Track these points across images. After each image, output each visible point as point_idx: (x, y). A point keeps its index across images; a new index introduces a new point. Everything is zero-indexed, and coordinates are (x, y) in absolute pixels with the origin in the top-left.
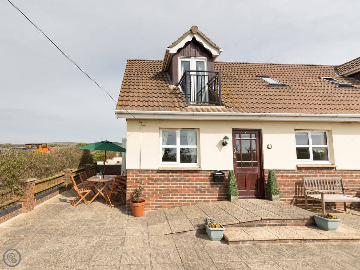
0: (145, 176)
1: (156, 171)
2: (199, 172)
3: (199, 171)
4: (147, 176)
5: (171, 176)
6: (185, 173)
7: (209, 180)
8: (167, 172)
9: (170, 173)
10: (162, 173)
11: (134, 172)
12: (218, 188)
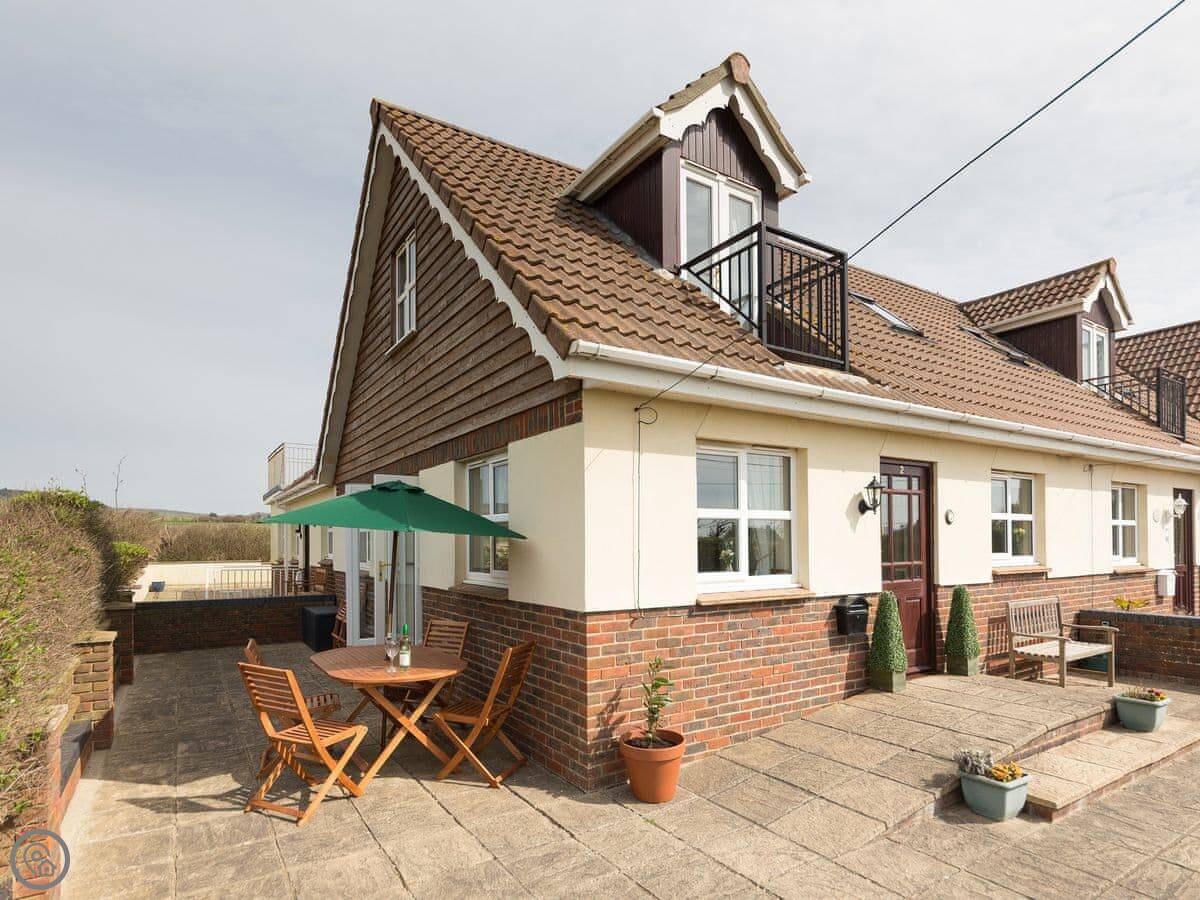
0: (650, 635)
1: (685, 613)
2: (803, 606)
3: (804, 600)
4: (659, 634)
5: (731, 626)
6: (767, 613)
7: (826, 629)
8: (718, 614)
9: (726, 616)
10: (704, 615)
11: (614, 619)
12: (846, 655)
